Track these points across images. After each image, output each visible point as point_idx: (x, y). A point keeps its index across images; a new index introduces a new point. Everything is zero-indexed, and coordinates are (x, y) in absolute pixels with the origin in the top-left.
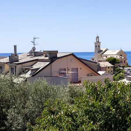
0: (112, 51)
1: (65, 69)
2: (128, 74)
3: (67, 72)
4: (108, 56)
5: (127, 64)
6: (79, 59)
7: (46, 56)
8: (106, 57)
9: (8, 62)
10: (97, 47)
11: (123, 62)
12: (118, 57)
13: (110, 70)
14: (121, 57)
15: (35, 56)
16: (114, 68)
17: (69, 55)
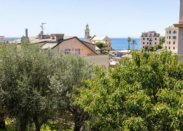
0: (100, 37)
1: (70, 49)
2: (113, 56)
3: (71, 52)
4: (96, 41)
5: (111, 48)
6: (81, 41)
7: (54, 39)
8: (95, 42)
9: (20, 44)
10: (87, 33)
11: (108, 46)
12: (104, 42)
13: (98, 52)
14: (107, 42)
15: (43, 38)
16: (101, 51)
17: (74, 38)
